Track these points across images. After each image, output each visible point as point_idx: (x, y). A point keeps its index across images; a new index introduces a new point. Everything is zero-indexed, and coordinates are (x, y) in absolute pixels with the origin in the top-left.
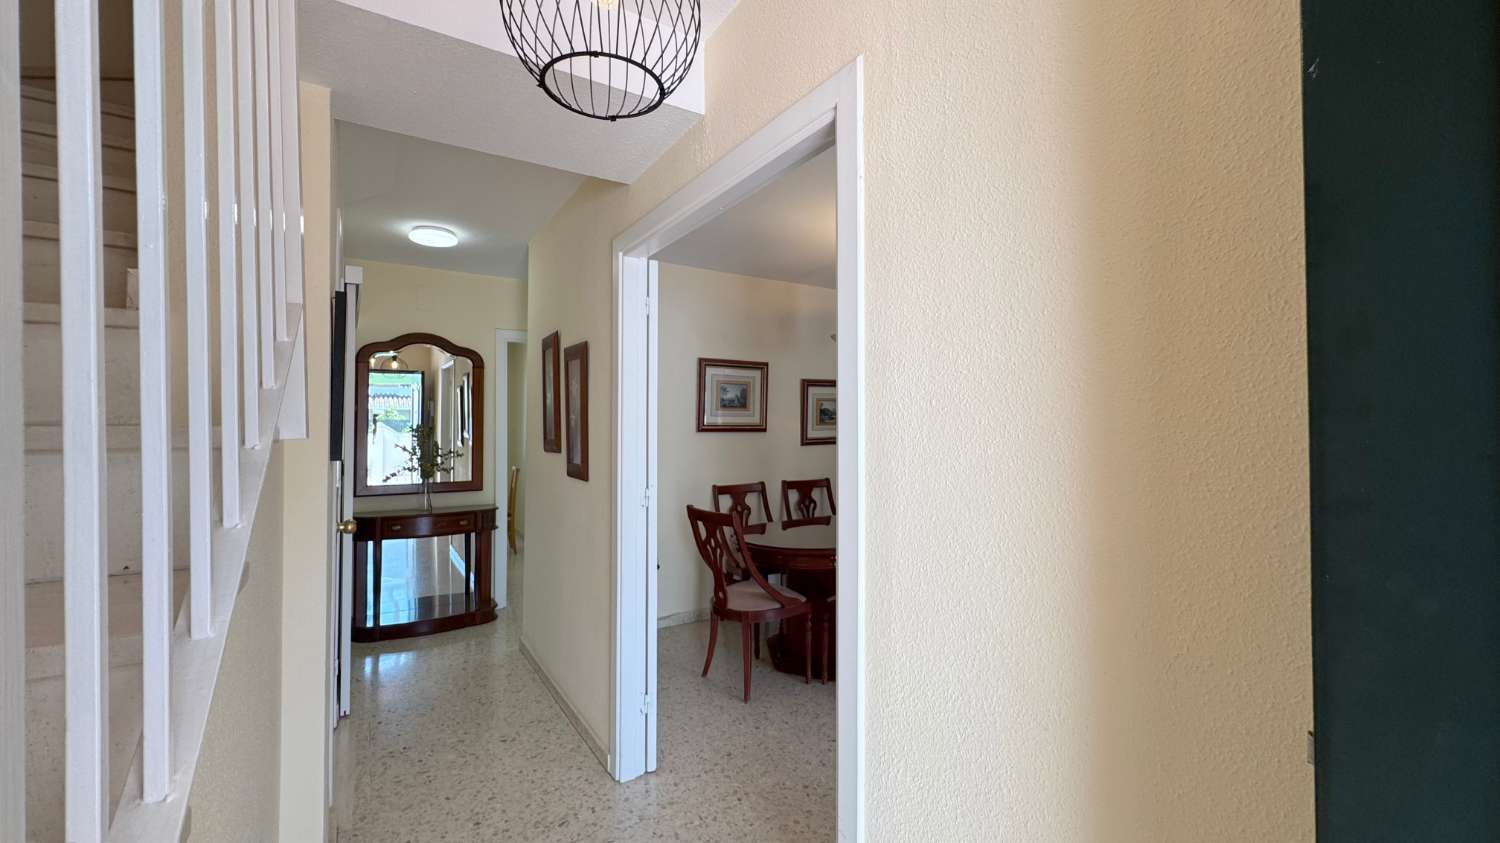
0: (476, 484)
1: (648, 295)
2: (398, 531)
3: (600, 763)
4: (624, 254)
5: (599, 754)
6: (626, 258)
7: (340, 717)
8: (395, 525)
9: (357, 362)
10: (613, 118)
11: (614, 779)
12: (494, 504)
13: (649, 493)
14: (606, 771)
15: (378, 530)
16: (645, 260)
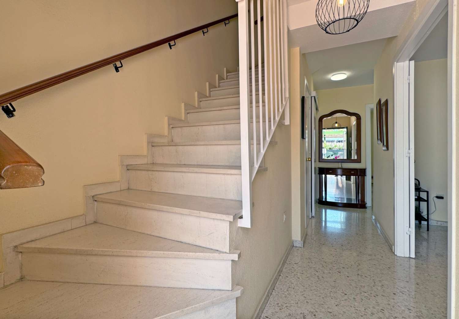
0: (359, 161)
1: (409, 75)
2: (331, 172)
3: (391, 249)
4: (397, 63)
5: (390, 245)
6: (398, 64)
7: (312, 217)
8: (330, 171)
9: (319, 121)
10: (348, 31)
11: (394, 254)
12: (366, 167)
13: (410, 151)
14: (392, 251)
15: (325, 172)
16: (407, 62)
